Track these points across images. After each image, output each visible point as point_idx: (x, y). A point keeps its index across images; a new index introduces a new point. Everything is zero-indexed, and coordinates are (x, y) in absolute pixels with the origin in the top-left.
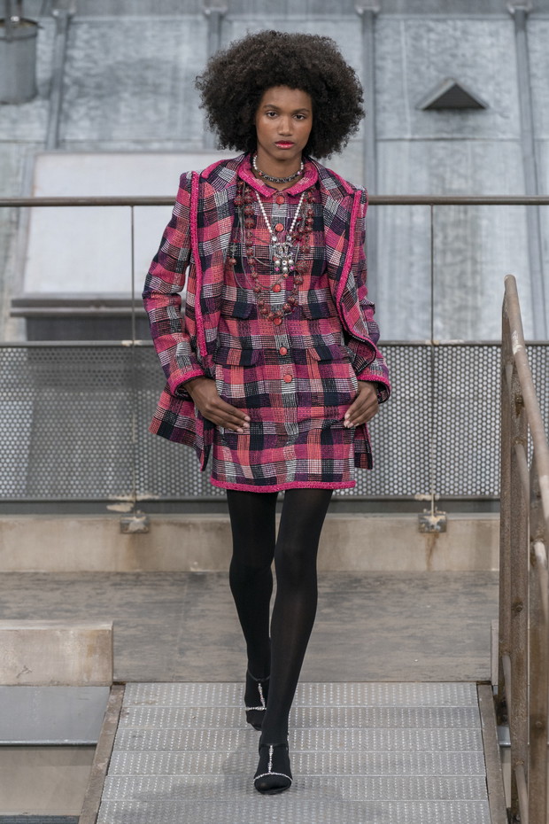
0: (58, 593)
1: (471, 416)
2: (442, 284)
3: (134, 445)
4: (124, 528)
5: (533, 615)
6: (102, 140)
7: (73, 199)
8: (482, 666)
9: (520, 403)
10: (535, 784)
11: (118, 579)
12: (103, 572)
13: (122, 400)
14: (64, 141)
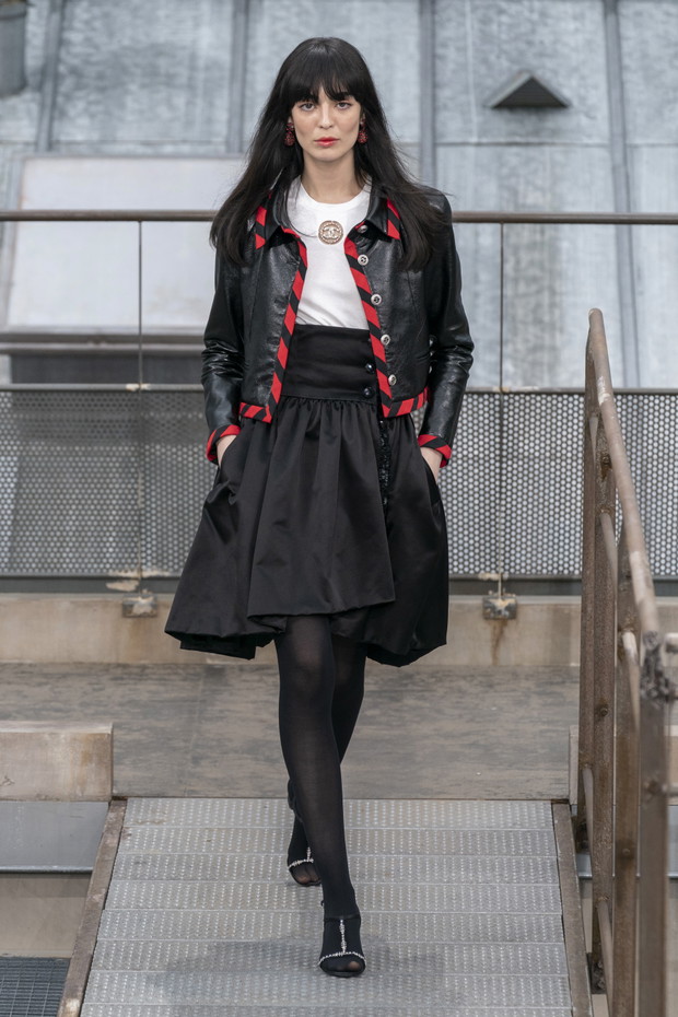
0: (46, 689)
1: (547, 479)
2: (514, 319)
3: (140, 510)
4: (127, 610)
5: (620, 720)
6: (103, 141)
7: (68, 212)
8: (558, 781)
9: (607, 464)
10: (622, 924)
11: (119, 671)
12: (101, 664)
13: (126, 456)
14: (58, 142)
